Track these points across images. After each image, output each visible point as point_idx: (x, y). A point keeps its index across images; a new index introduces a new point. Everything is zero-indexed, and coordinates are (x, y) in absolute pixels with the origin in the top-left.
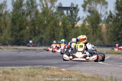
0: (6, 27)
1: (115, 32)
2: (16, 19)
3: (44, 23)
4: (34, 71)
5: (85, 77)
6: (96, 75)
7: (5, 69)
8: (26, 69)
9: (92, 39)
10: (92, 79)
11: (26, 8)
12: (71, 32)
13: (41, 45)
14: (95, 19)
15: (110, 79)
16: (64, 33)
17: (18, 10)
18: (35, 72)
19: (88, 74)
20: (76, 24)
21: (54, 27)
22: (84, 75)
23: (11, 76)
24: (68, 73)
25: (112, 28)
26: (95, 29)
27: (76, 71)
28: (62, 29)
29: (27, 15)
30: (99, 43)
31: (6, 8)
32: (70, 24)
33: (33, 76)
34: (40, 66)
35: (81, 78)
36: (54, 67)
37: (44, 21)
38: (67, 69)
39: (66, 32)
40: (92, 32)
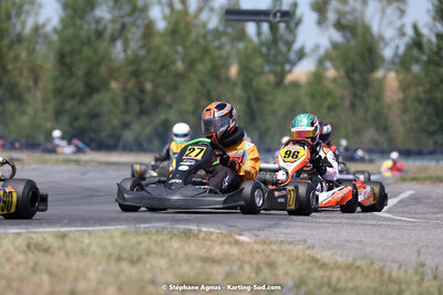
0: (36, 83)
1: (431, 101)
2: (72, 52)
3: (173, 68)
4: (139, 243)
5: (323, 266)
6: (362, 258)
7: (34, 236)
8: (111, 237)
9: (350, 128)
10: (349, 274)
11: (110, 12)
12: (271, 103)
14: (359, 54)
15: (416, 272)
16: (248, 104)
17: (79, 22)
18: (144, 246)
19: (334, 254)
20: (290, 71)
21: (211, 85)
22: (319, 257)
23: (57, 261)
24: (263, 251)
25: (421, 89)
26: (359, 93)
27: (291, 243)
28: (238, 91)
29: (113, 39)
30: (376, 143)
31: (37, 14)
32: (271, 72)
33: (134, 262)
34: (159, 225)
35: (310, 270)
36: (212, 230)
37: (174, 62)
38: (257, 236)
39: (253, 102)
40: (347, 103)
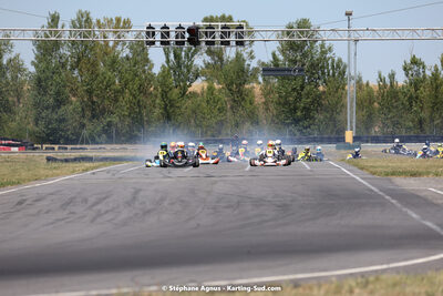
0: (19, 100)
2: (46, 78)
3: (113, 87)
12: (179, 108)
13: (110, 140)
14: (235, 73)
16: (165, 109)
17: (49, 58)
20: (190, 86)
28: (158, 101)
29: (73, 68)
37: (114, 82)
39: (168, 108)
40: (229, 106)
